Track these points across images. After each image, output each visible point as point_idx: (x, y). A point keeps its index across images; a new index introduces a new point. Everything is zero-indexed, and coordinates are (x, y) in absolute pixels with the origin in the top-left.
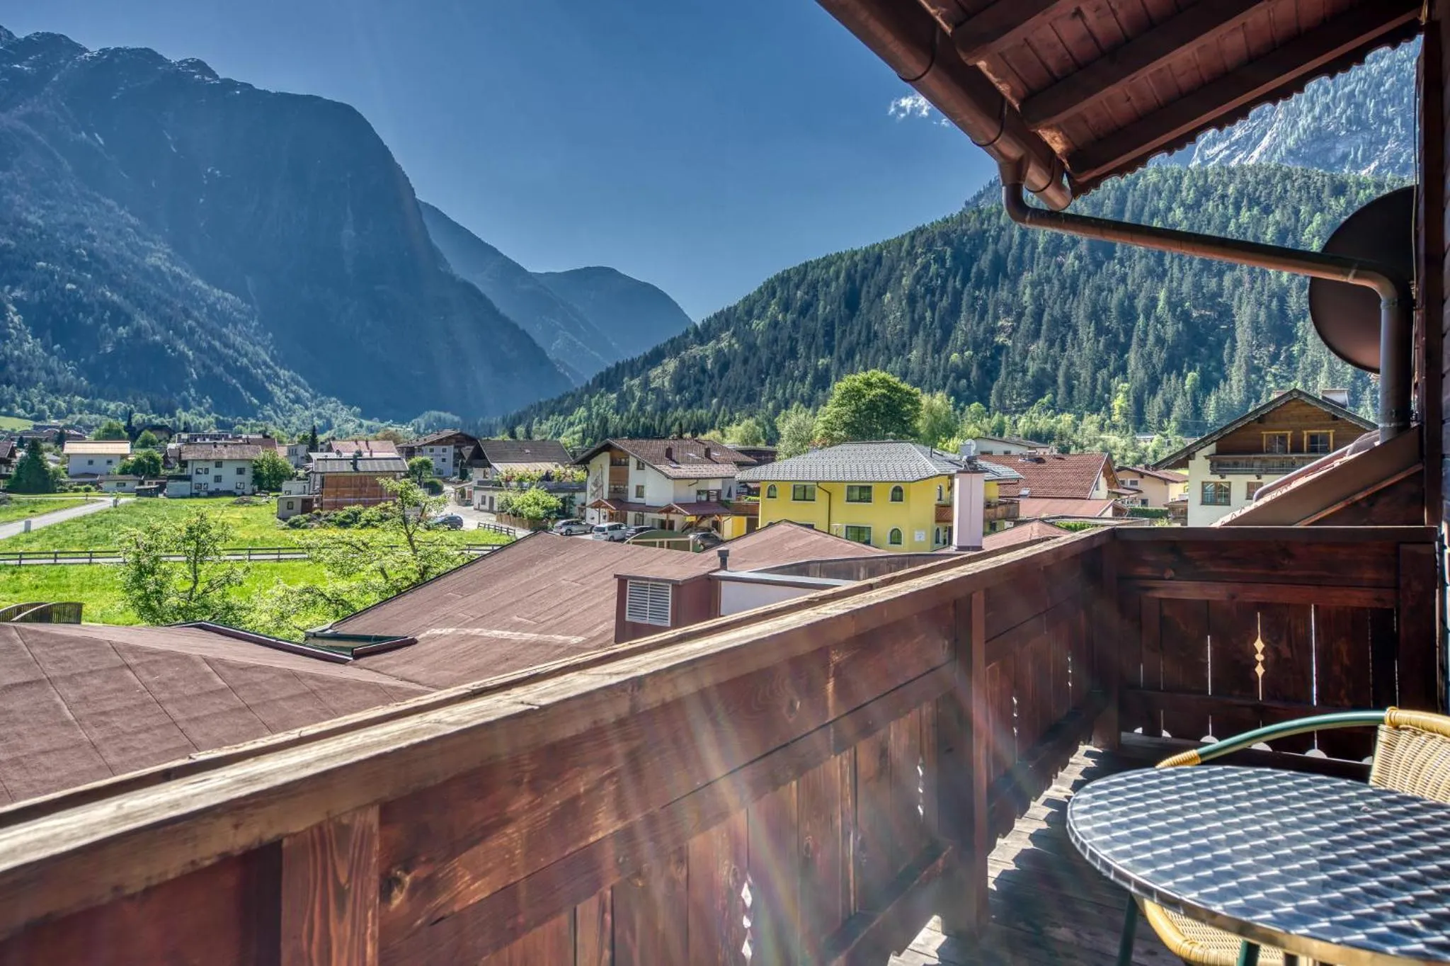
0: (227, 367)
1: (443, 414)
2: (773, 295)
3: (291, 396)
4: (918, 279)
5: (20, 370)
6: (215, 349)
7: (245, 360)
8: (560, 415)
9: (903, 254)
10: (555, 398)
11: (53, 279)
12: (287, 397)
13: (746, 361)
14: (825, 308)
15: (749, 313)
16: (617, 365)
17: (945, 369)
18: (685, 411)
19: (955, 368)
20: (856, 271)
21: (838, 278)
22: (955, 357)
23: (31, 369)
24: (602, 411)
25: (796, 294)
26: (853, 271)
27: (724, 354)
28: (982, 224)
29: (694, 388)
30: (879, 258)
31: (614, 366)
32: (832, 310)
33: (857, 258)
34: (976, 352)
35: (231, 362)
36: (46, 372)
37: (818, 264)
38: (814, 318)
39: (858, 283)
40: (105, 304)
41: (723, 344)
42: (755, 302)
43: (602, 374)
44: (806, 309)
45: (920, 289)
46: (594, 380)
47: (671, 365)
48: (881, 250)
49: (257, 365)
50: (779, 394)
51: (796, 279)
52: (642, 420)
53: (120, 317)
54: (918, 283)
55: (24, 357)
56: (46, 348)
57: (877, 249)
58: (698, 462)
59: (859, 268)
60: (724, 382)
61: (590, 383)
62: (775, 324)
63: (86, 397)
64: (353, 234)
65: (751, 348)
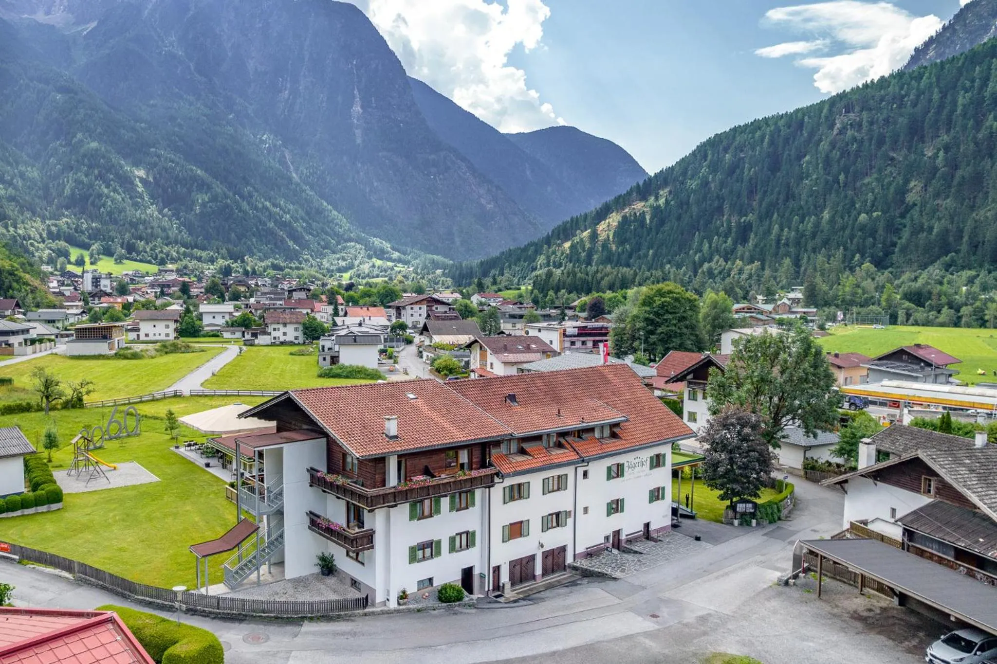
0: (276, 222)
1: (435, 257)
2: (705, 157)
3: (322, 243)
4: (833, 145)
5: (146, 229)
6: (267, 209)
7: (288, 216)
8: (525, 261)
9: (823, 120)
10: (522, 246)
11: (160, 161)
12: (319, 244)
13: (679, 218)
14: (750, 171)
15: (684, 173)
16: (572, 219)
17: (853, 228)
18: (613, 268)
19: (862, 228)
20: (779, 136)
21: (762, 141)
22: (863, 217)
23: (152, 228)
24: (557, 259)
25: (725, 156)
26: (776, 136)
27: (661, 211)
28: (902, 88)
29: (633, 241)
30: (801, 125)
31: (569, 219)
32: (755, 172)
33: (781, 123)
34: (884, 212)
35: (278, 217)
36: (161, 229)
37: (746, 129)
38: (740, 180)
39: (780, 149)
40: (194, 178)
41: (662, 201)
42: (689, 164)
43: (559, 227)
44: (733, 169)
45: (836, 154)
46: (553, 231)
47: (614, 219)
48: (804, 115)
49: (296, 220)
50: (706, 247)
51: (725, 143)
52: (579, 275)
53: (203, 186)
54: (834, 148)
55: (148, 219)
56: (160, 212)
57: (800, 115)
58: (523, 352)
59: (782, 133)
60: (660, 236)
61: (550, 234)
62: (705, 184)
63: (187, 248)
64: (361, 111)
65: (684, 204)
